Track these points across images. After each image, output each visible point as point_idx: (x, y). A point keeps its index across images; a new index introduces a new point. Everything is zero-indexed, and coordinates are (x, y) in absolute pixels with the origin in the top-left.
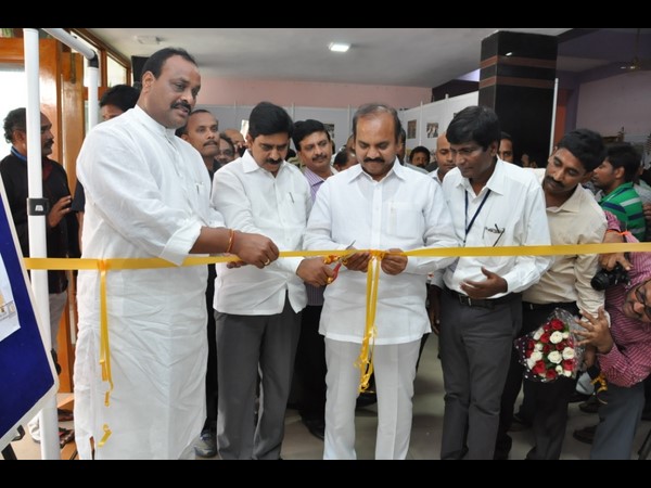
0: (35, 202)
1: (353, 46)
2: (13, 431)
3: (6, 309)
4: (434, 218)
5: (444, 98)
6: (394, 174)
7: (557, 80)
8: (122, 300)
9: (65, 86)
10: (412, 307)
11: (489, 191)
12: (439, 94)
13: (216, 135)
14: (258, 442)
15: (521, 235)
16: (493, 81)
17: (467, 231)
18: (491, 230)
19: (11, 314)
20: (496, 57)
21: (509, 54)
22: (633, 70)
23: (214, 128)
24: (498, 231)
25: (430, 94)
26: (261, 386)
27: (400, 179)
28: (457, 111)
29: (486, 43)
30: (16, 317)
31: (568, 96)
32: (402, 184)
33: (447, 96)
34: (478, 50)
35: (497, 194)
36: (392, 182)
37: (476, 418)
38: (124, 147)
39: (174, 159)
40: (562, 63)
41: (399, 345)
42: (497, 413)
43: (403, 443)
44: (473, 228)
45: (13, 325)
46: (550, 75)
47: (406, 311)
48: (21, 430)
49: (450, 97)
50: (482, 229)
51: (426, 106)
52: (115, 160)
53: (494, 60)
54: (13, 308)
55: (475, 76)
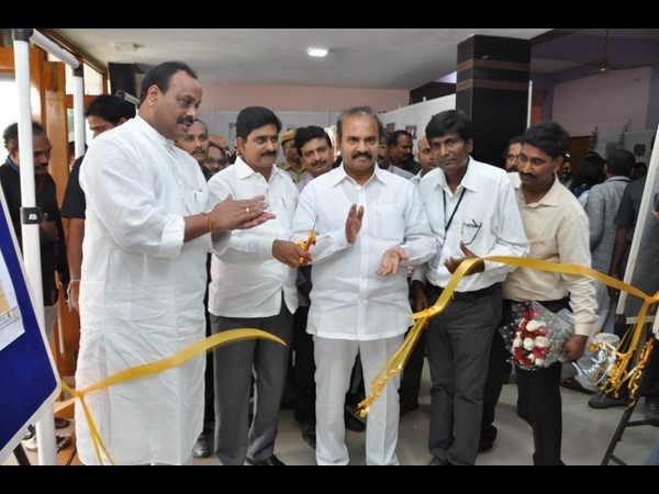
0: (28, 211)
1: (331, 51)
2: (24, 430)
3: (11, 313)
4: (413, 220)
5: (422, 100)
6: (376, 178)
7: (531, 83)
8: (129, 305)
9: (48, 94)
10: (398, 303)
11: (465, 189)
12: (416, 97)
13: (205, 144)
14: (253, 440)
15: (497, 228)
16: (469, 84)
17: (447, 229)
18: (469, 225)
19: (16, 319)
20: (471, 61)
21: (485, 57)
22: (603, 72)
23: (203, 137)
24: (476, 226)
25: (408, 96)
26: (255, 386)
27: (382, 183)
28: (435, 113)
29: (462, 47)
30: (20, 322)
31: (543, 97)
32: (383, 187)
33: (425, 98)
34: (454, 53)
35: (472, 191)
36: (375, 186)
37: (461, 408)
38: (126, 156)
39: (174, 168)
40: (537, 64)
41: (387, 339)
42: (481, 403)
43: (393, 434)
44: (452, 225)
45: (18, 330)
46: (524, 77)
47: (393, 307)
48: (32, 429)
49: (427, 99)
50: (461, 225)
51: (404, 109)
52: (116, 168)
53: (470, 64)
54: (18, 313)
55: (452, 78)
